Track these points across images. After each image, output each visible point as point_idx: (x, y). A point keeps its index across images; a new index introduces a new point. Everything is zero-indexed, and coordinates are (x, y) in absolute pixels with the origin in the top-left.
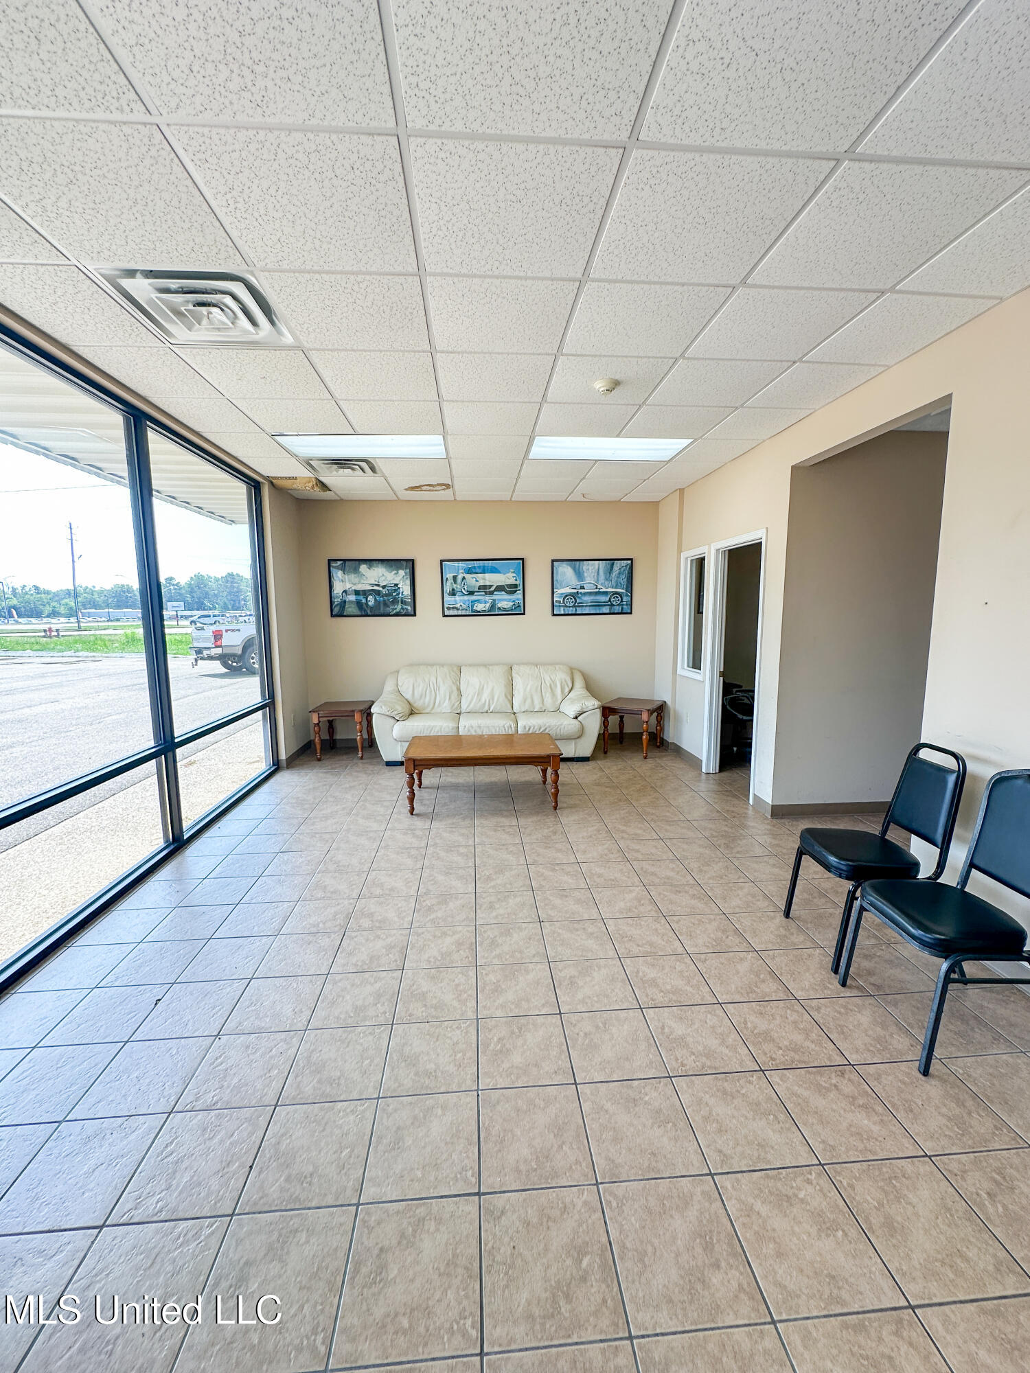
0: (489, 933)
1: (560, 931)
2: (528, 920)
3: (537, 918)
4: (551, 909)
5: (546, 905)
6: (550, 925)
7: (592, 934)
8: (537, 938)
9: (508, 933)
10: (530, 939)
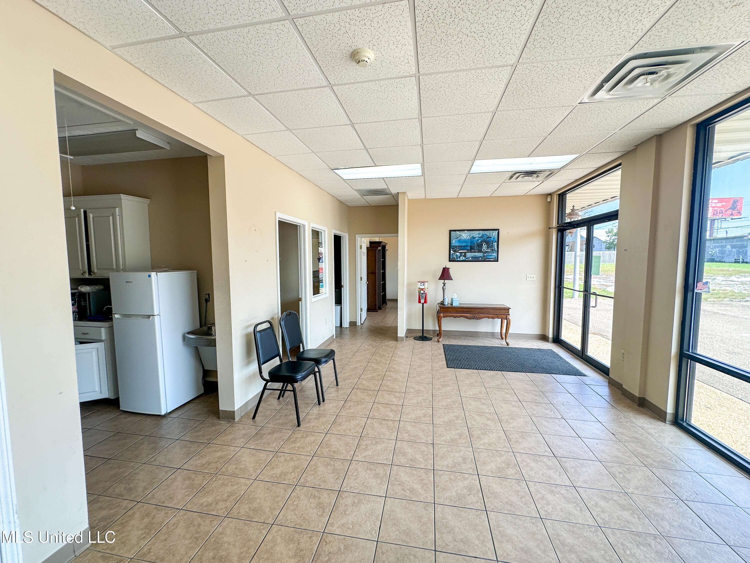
0: (463, 442)
1: (423, 437)
2: (440, 446)
3: (435, 446)
4: (423, 451)
5: (427, 455)
6: (428, 441)
7: (407, 433)
8: (437, 435)
9: (453, 440)
10: (440, 435)
